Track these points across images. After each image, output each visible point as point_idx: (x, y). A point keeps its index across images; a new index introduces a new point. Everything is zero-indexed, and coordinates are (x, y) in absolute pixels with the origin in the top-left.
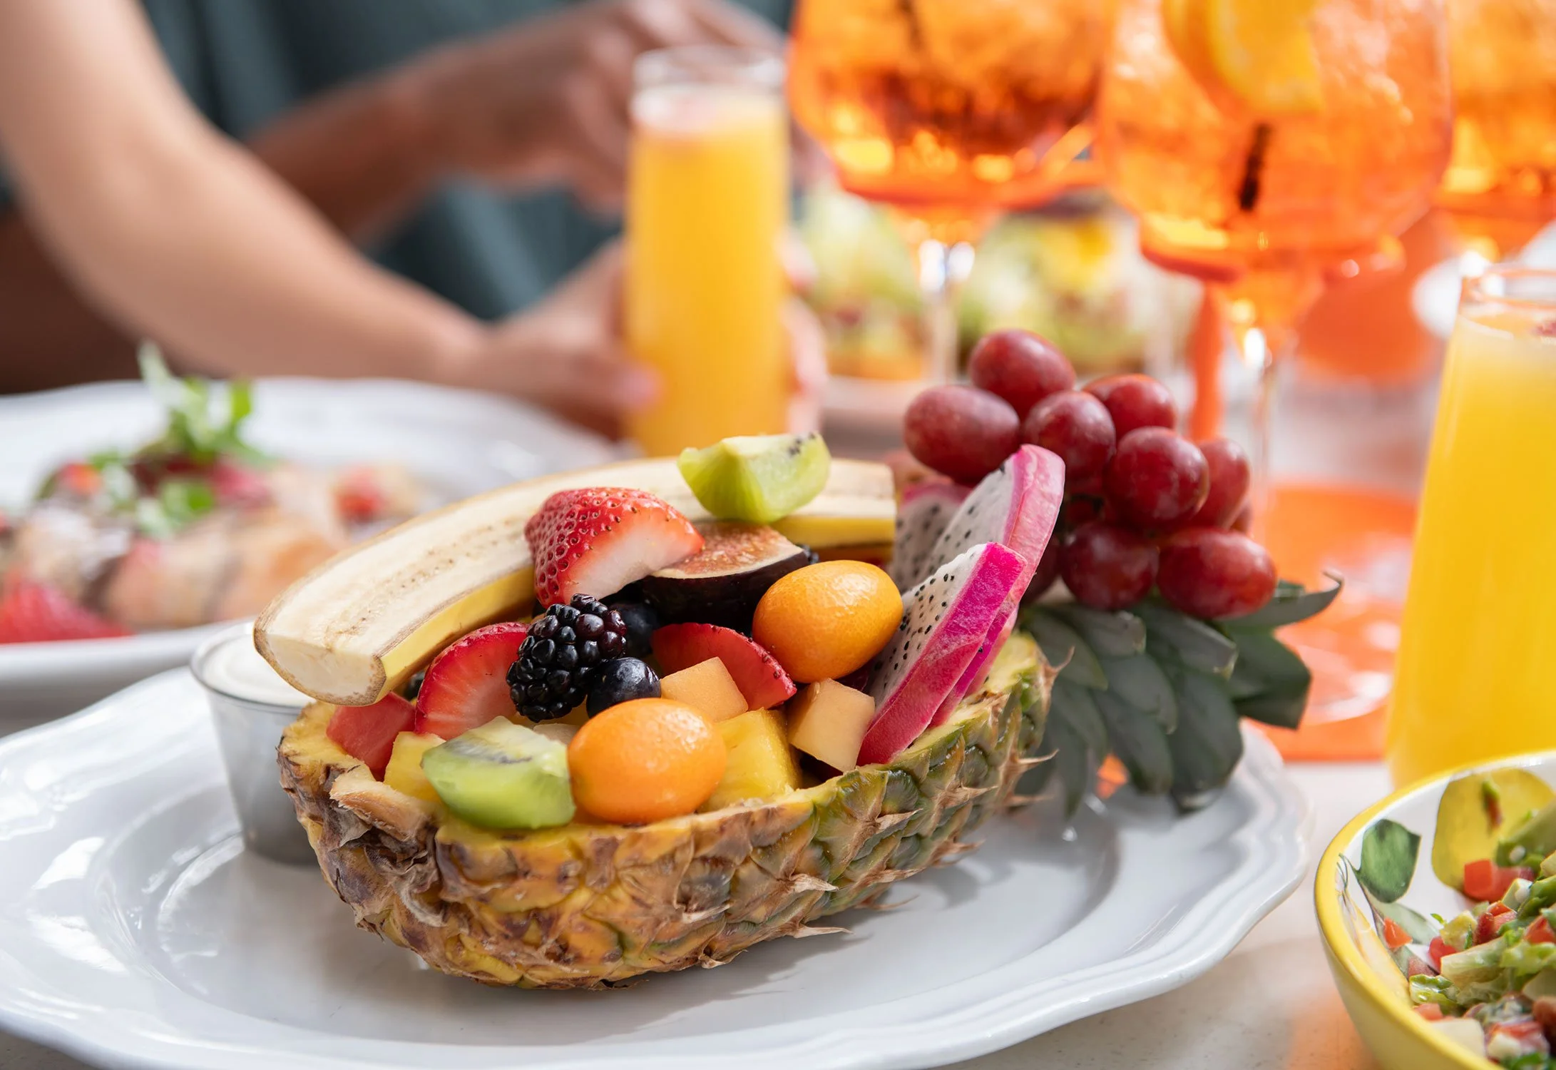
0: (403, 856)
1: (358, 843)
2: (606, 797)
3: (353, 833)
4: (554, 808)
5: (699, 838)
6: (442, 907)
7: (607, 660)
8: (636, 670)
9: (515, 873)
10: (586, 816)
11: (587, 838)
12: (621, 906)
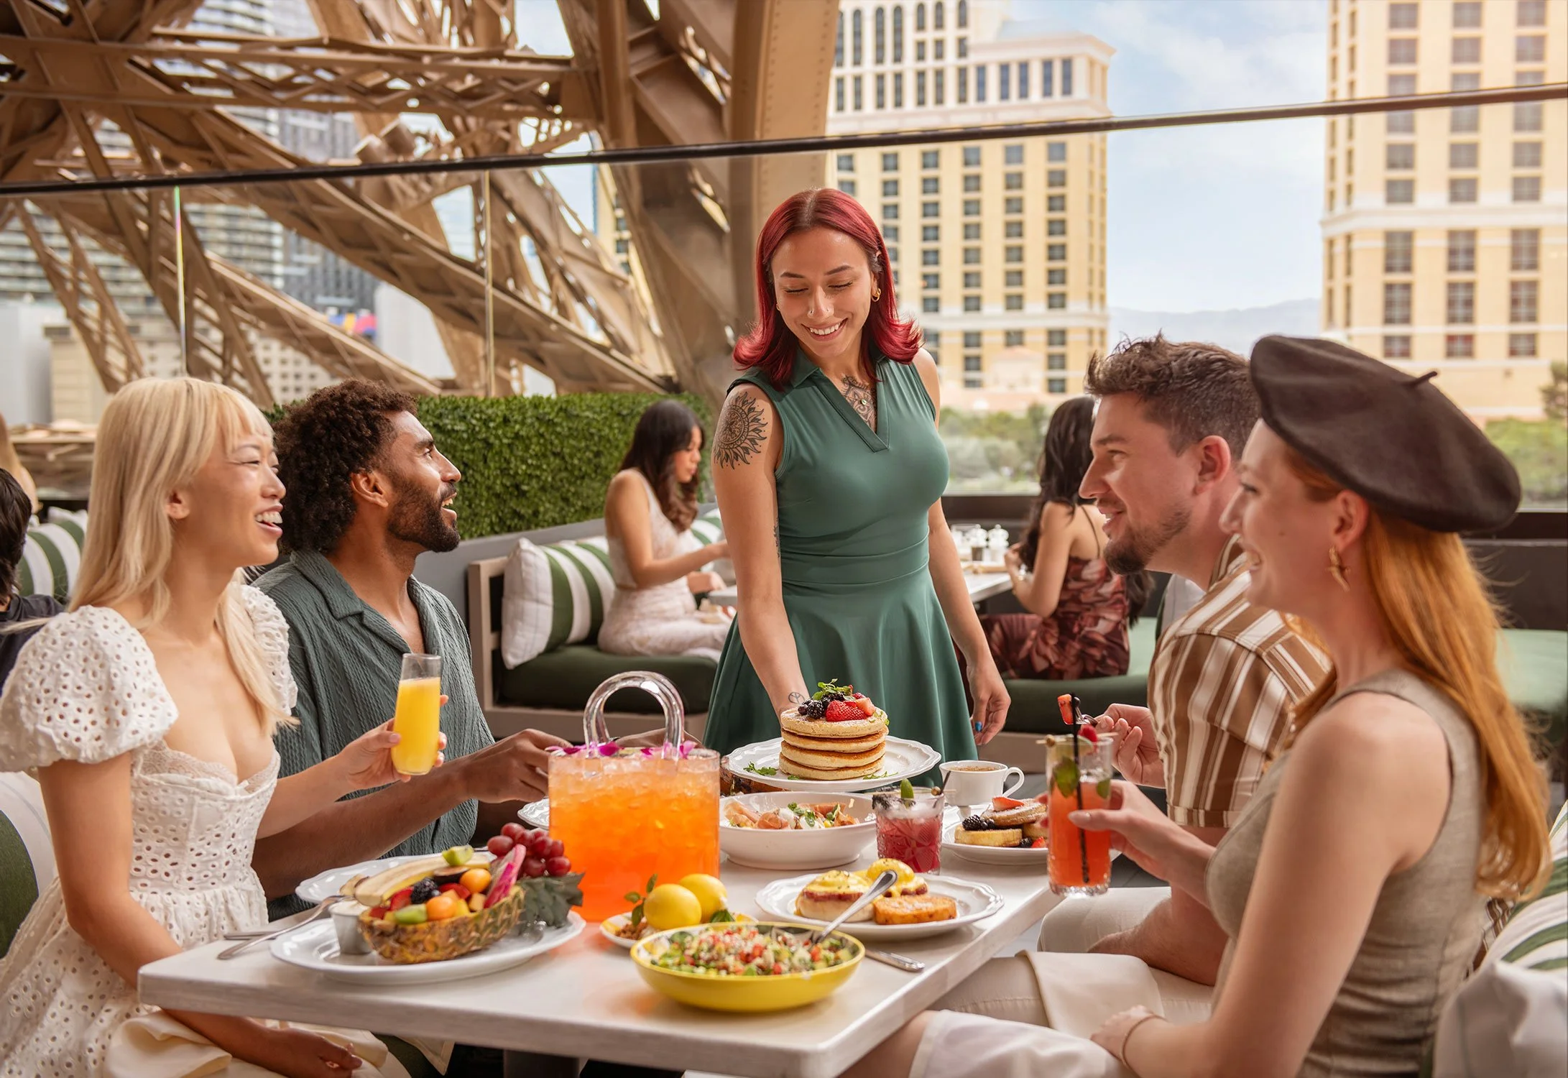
0: (389, 935)
1: (379, 935)
2: (434, 915)
3: (377, 933)
4: (423, 917)
5: (453, 923)
6: (401, 943)
7: (431, 890)
8: (437, 893)
9: (415, 931)
10: (429, 920)
11: (430, 924)
12: (437, 939)
